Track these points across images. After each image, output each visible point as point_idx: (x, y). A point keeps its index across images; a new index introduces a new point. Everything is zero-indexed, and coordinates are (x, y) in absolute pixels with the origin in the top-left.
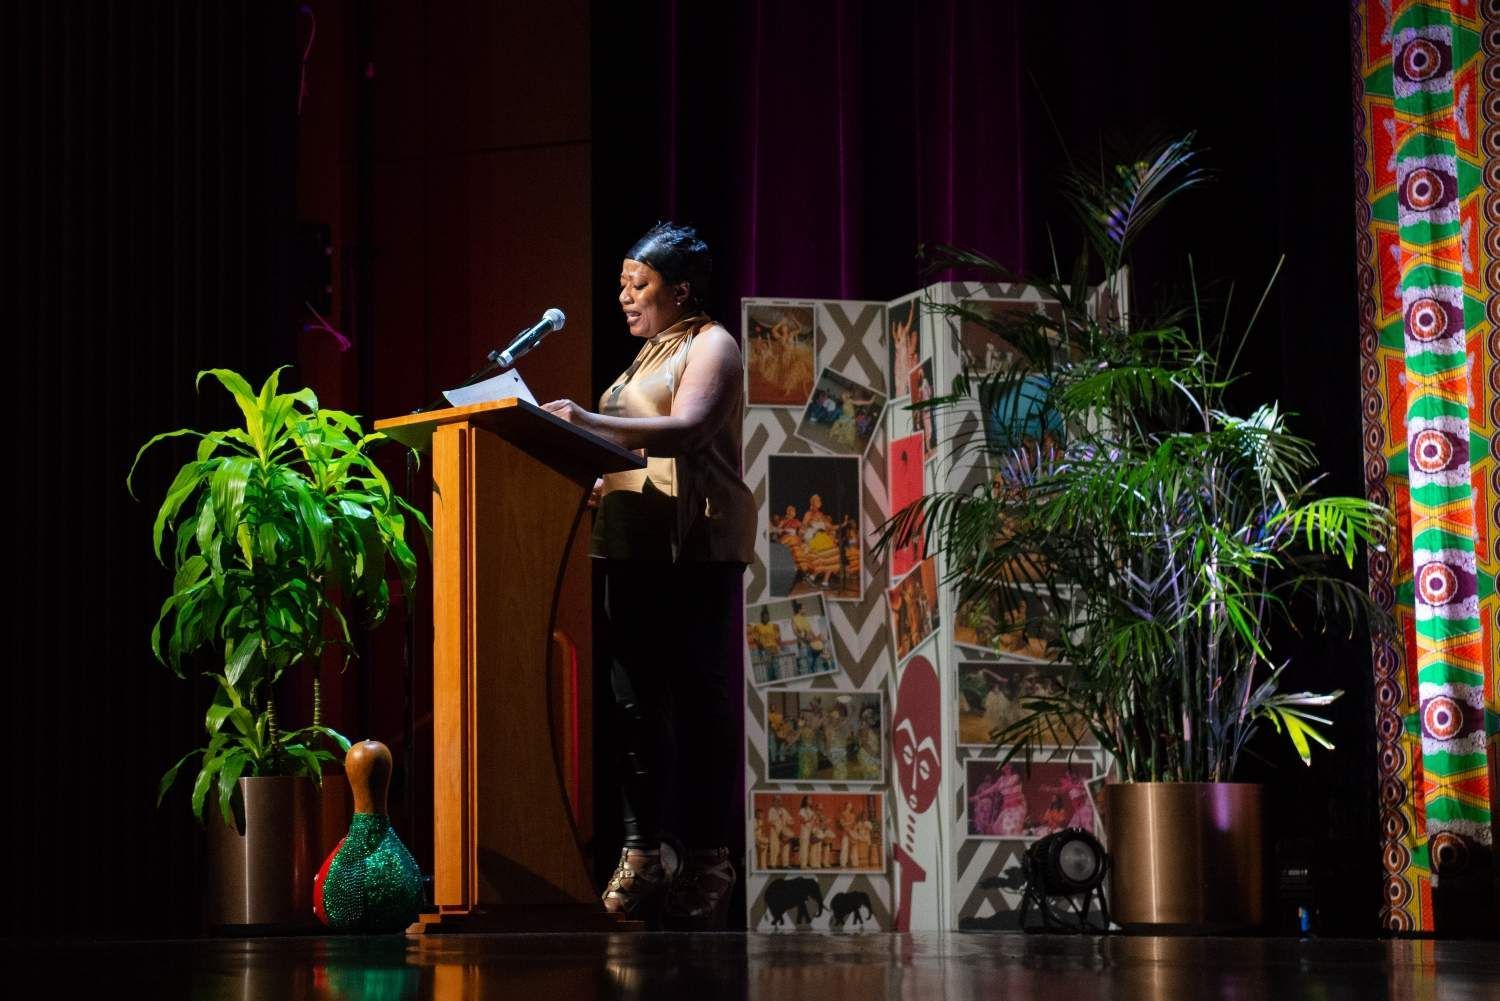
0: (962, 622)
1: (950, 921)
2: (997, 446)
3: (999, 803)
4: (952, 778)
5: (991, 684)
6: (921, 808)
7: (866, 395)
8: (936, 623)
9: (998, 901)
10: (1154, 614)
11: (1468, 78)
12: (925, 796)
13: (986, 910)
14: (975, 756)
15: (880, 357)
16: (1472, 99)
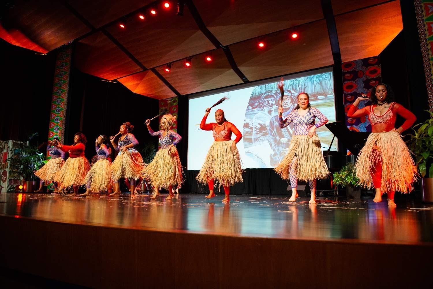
0: (10, 168)
1: (6, 191)
2: (15, 154)
3: (12, 182)
4: (7, 180)
5: (12, 173)
6: (4, 182)
7: (2, 148)
8: (7, 168)
9: (11, 190)
10: (30, 168)
11: (60, 131)
12: (4, 181)
13: (9, 191)
14: (10, 178)
15: (4, 145)
16: (60, 132)
